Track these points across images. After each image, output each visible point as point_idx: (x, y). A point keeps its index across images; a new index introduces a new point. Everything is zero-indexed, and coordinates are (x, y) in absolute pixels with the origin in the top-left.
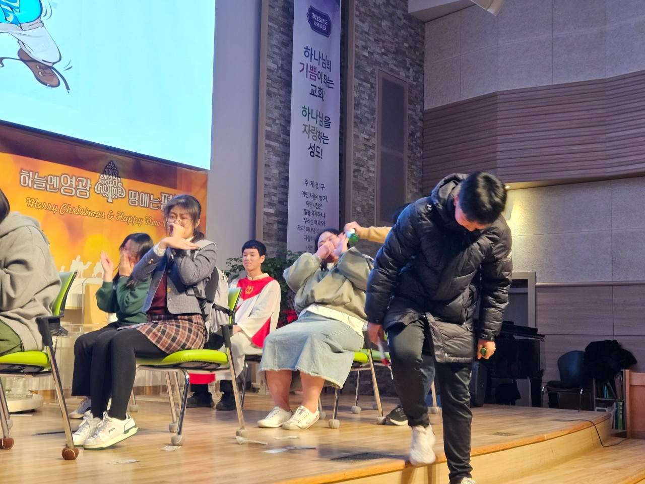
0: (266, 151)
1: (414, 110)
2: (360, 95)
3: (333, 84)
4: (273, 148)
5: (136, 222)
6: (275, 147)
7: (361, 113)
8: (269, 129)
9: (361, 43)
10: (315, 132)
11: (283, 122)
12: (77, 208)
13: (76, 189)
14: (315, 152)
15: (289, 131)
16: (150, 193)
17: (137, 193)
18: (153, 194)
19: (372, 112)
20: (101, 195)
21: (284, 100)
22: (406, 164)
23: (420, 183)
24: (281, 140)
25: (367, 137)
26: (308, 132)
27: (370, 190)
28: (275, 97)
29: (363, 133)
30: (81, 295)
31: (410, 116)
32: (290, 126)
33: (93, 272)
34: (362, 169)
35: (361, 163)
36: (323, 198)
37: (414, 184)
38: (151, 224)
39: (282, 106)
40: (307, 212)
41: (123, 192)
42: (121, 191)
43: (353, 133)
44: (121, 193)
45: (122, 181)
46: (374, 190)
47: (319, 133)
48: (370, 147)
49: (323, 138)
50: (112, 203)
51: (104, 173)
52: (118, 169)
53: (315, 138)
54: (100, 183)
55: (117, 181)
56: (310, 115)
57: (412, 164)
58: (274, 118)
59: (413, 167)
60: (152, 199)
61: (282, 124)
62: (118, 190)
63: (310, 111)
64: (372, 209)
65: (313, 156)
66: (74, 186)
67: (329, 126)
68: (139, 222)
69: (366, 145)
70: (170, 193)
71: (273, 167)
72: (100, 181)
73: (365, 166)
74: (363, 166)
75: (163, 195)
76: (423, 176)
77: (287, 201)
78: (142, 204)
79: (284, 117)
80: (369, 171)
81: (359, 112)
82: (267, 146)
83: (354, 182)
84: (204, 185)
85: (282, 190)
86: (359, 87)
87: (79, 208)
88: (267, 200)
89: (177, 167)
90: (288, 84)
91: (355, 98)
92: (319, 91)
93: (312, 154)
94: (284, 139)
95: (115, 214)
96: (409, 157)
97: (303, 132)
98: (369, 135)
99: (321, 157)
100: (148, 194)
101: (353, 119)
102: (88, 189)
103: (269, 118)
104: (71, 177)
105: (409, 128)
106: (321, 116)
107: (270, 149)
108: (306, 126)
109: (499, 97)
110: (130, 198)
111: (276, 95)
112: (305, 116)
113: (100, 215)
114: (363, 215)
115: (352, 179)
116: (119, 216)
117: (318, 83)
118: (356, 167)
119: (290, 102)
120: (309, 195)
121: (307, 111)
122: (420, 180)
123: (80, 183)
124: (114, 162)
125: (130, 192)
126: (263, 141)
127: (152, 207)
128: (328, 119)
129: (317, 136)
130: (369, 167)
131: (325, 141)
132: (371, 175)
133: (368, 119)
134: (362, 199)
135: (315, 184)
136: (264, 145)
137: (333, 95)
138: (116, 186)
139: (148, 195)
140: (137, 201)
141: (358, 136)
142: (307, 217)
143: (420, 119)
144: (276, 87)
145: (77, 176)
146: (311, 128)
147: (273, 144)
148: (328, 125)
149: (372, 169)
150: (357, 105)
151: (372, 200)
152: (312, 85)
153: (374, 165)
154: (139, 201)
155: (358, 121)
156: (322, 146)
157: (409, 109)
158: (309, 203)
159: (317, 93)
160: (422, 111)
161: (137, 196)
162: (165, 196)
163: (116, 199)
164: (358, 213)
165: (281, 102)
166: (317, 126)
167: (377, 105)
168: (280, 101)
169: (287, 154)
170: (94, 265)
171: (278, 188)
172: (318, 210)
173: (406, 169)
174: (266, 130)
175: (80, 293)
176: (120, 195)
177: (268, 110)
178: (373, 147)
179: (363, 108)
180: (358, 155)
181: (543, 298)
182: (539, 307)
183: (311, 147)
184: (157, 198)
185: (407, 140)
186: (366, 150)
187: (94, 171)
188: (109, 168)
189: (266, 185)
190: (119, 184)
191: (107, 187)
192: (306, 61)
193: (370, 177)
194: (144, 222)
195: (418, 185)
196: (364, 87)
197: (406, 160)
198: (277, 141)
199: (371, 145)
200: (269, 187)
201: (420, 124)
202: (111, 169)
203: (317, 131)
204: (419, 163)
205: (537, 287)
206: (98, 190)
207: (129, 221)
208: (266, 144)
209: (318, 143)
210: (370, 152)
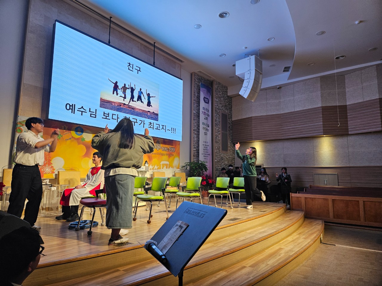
2: (216, 118)
3: (210, 116)
4: (195, 133)
5: (164, 155)
7: (216, 123)
8: (194, 128)
9: (216, 105)
11: (197, 126)
14: (205, 134)
15: (199, 129)
19: (219, 122)
22: (228, 135)
26: (204, 129)
32: (199, 127)
34: (217, 137)
36: (208, 145)
37: (230, 140)
38: (167, 155)
39: (197, 122)
46: (220, 142)
50: (158, 150)
51: (157, 143)
52: (160, 142)
57: (230, 135)
63: (204, 123)
64: (220, 148)
71: (195, 138)
75: (170, 147)
76: (232, 138)
77: (199, 147)
78: (165, 150)
84: (179, 144)
88: (194, 147)
89: (173, 141)
90: (198, 116)
94: (198, 131)
95: (159, 153)
96: (229, 133)
98: (219, 128)
99: (207, 135)
103: (194, 126)
105: (228, 126)
108: (203, 127)
109: (253, 118)
111: (196, 120)
112: (203, 125)
113: (156, 154)
115: (215, 140)
117: (206, 116)
118: (216, 137)
120: (204, 145)
125: (162, 147)
126: (192, 132)
128: (208, 125)
131: (208, 131)
132: (219, 138)
133: (218, 124)
134: (217, 145)
135: (206, 142)
137: (210, 118)
138: (159, 146)
141: (216, 129)
142: (204, 151)
143: (231, 123)
148: (208, 127)
149: (220, 137)
150: (216, 121)
151: (220, 145)
155: (216, 125)
157: (228, 120)
158: (204, 147)
159: (206, 119)
160: (232, 121)
164: (217, 149)
169: (199, 134)
171: (197, 143)
172: (207, 149)
177: (194, 124)
178: (220, 131)
180: (216, 134)
185: (228, 128)
186: (218, 132)
189: (194, 143)
192: (203, 111)
196: (217, 116)
198: (195, 131)
203: (206, 128)
209: (206, 131)
210: (219, 133)
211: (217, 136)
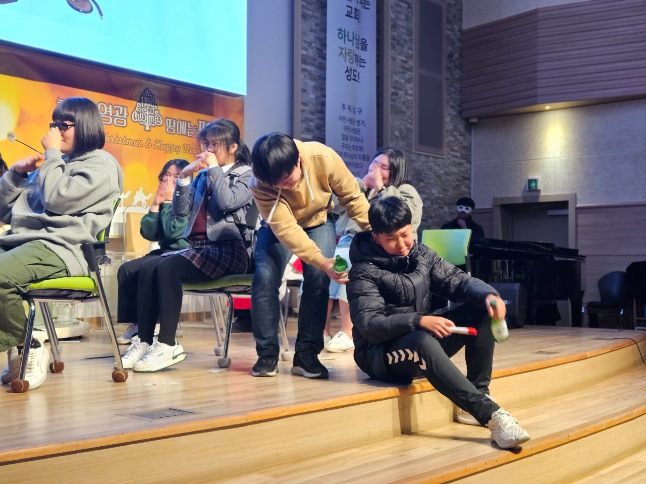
0: (302, 76)
1: (452, 30)
2: (397, 16)
3: (369, 5)
4: (309, 72)
5: (174, 150)
6: (311, 71)
7: (398, 34)
8: (305, 52)
10: (352, 55)
11: (318, 45)
12: (115, 137)
13: (113, 117)
14: (351, 75)
15: (325, 54)
16: (188, 120)
17: (174, 121)
18: (189, 122)
19: (409, 33)
20: (138, 123)
21: (319, 23)
22: (445, 87)
23: (459, 106)
24: (317, 64)
25: (404, 59)
26: (344, 55)
27: (409, 113)
28: (310, 19)
29: (400, 55)
30: (122, 224)
31: (448, 37)
32: (326, 49)
33: (133, 201)
34: (400, 93)
35: (398, 86)
36: (361, 122)
37: (453, 107)
38: (189, 151)
39: (317, 28)
40: (345, 138)
41: (160, 120)
42: (158, 118)
43: (390, 55)
44: (158, 121)
45: (158, 109)
46: (412, 113)
47: (356, 55)
48: (408, 69)
49: (360, 61)
50: (150, 131)
51: (140, 101)
52: (154, 97)
53: (351, 61)
54: (137, 111)
55: (153, 108)
56: (346, 38)
57: (450, 86)
58: (309, 41)
59: (452, 89)
60: (189, 127)
61: (318, 47)
62: (154, 118)
63: (346, 34)
64: (410, 133)
65: (350, 80)
66: (111, 115)
67: (366, 48)
68: (177, 150)
69: (403, 67)
70: (207, 120)
71: (310, 91)
72: (137, 109)
73: (403, 89)
74: (400, 89)
75: (200, 122)
76: (461, 98)
77: (324, 126)
78: (179, 132)
79: (320, 40)
80: (406, 94)
81: (396, 34)
82: (304, 70)
83: (392, 106)
84: (241, 112)
85: (320, 115)
86: (395, 7)
87: (117, 137)
88: (304, 125)
89: (214, 94)
91: (392, 19)
92: (355, 12)
93: (349, 78)
94: (320, 63)
95: (153, 142)
96: (447, 79)
97: (339, 55)
98: (407, 57)
99: (358, 80)
100: (184, 121)
101: (390, 41)
102: (125, 117)
103: (305, 42)
104: (107, 104)
105: (447, 49)
106: (357, 38)
107: (307, 74)
108: (342, 48)
109: (540, 14)
110: (167, 125)
111: (311, 17)
112: (341, 38)
113: (137, 144)
114: (401, 140)
115: (390, 103)
116: (157, 145)
117: (354, 4)
118: (393, 90)
119: (325, 24)
120: (347, 119)
121: (343, 33)
122: (458, 102)
123: (117, 111)
124: (150, 90)
125: (167, 120)
126: (298, 65)
127: (190, 134)
128: (364, 41)
129: (354, 59)
130: (407, 90)
131: (362, 64)
132: (409, 98)
133: (405, 41)
134: (401, 123)
135: (352, 108)
136: (300, 71)
137: (369, 16)
138: (152, 114)
139: (185, 123)
140: (174, 130)
141: (394, 58)
142: (345, 142)
143: (458, 39)
144: (311, 9)
145: (114, 104)
146: (347, 51)
147: (309, 68)
148: (364, 48)
149: (410, 92)
150: (394, 26)
151: (410, 123)
152: (348, 6)
153: (412, 89)
154: (176, 128)
155: (395, 43)
156: (359, 69)
157: (447, 29)
158: (346, 128)
159: (354, 14)
160: (460, 31)
161: (174, 124)
162: (202, 123)
163: (154, 127)
164: (397, 137)
165: (317, 25)
166: (354, 48)
167: (414, 24)
168: (315, 23)
169: (323, 78)
170: (133, 194)
171: (315, 114)
172: (356, 136)
173: (445, 91)
174: (302, 55)
175: (122, 222)
176: (157, 123)
177: (303, 33)
178: (410, 69)
179: (401, 29)
180: (396, 78)
181: (583, 219)
182: (579, 229)
183: (347, 71)
184: (194, 125)
185: (445, 61)
186: (403, 73)
187: (130, 98)
188: (145, 96)
189: (303, 111)
190: (156, 111)
191: (144, 115)
193: (408, 100)
194: (182, 150)
195: (456, 108)
196: (401, 7)
197: (444, 82)
198: (313, 65)
199: (409, 67)
200: (306, 112)
201: (458, 44)
202: (147, 97)
203: (353, 54)
204: (457, 85)
205: (577, 209)
206: (135, 119)
207: (167, 149)
208: (302, 68)
209: (354, 66)
210: (408, 75)
211: (397, 87)
